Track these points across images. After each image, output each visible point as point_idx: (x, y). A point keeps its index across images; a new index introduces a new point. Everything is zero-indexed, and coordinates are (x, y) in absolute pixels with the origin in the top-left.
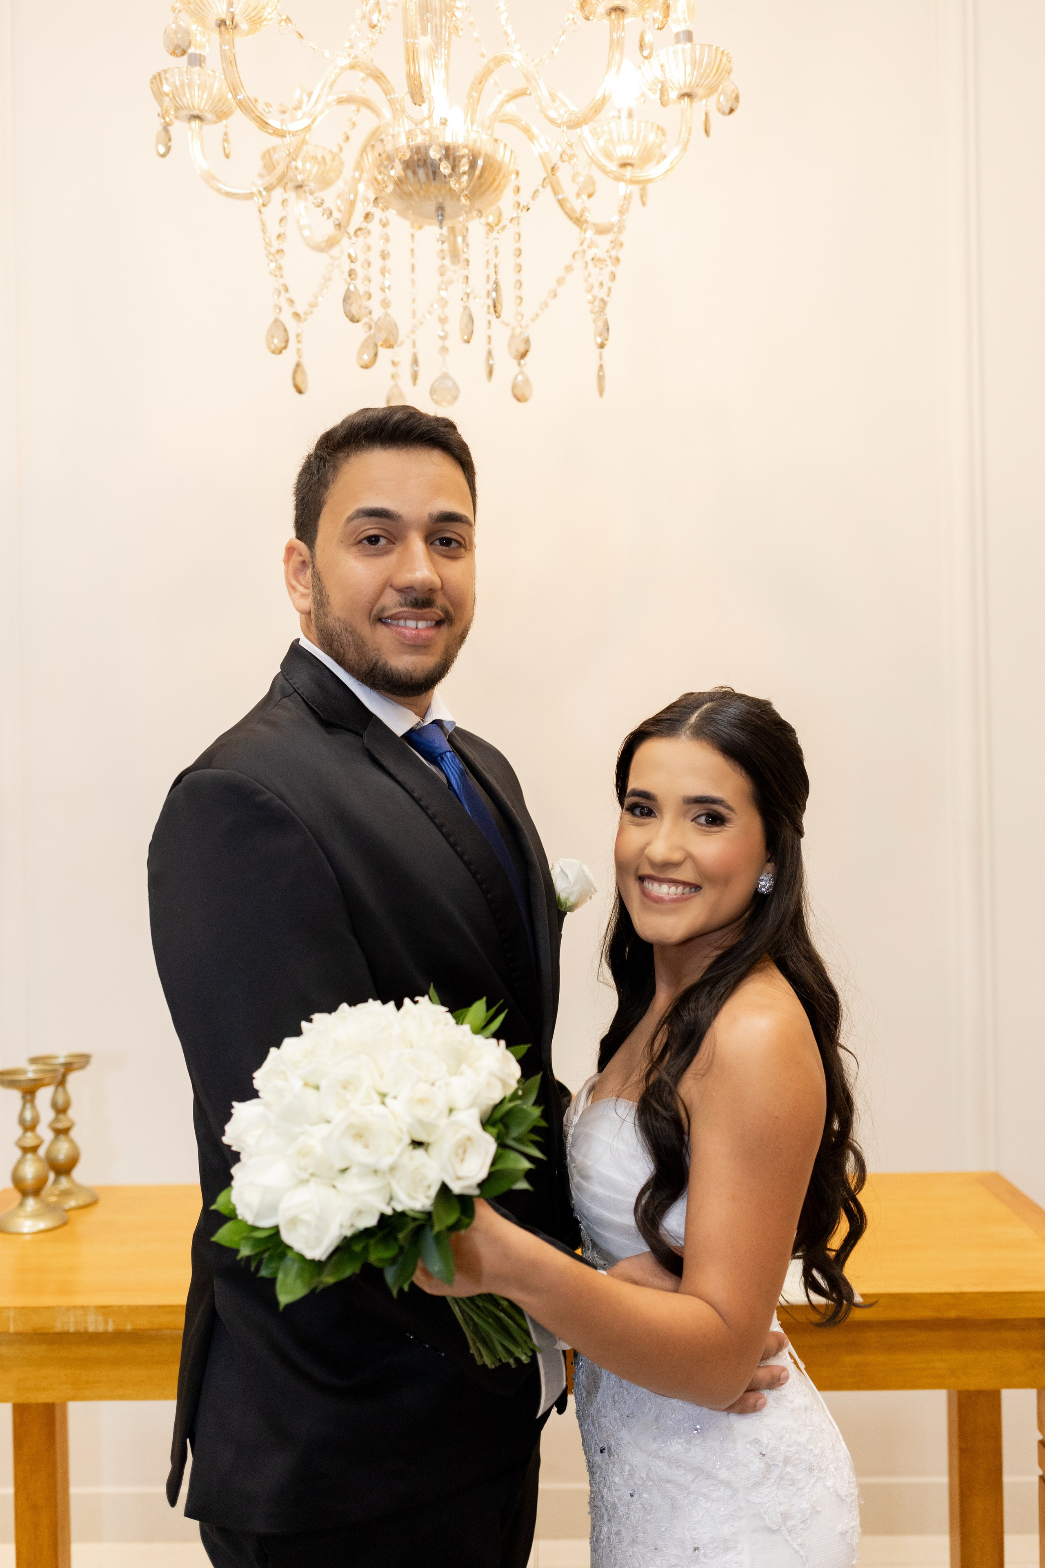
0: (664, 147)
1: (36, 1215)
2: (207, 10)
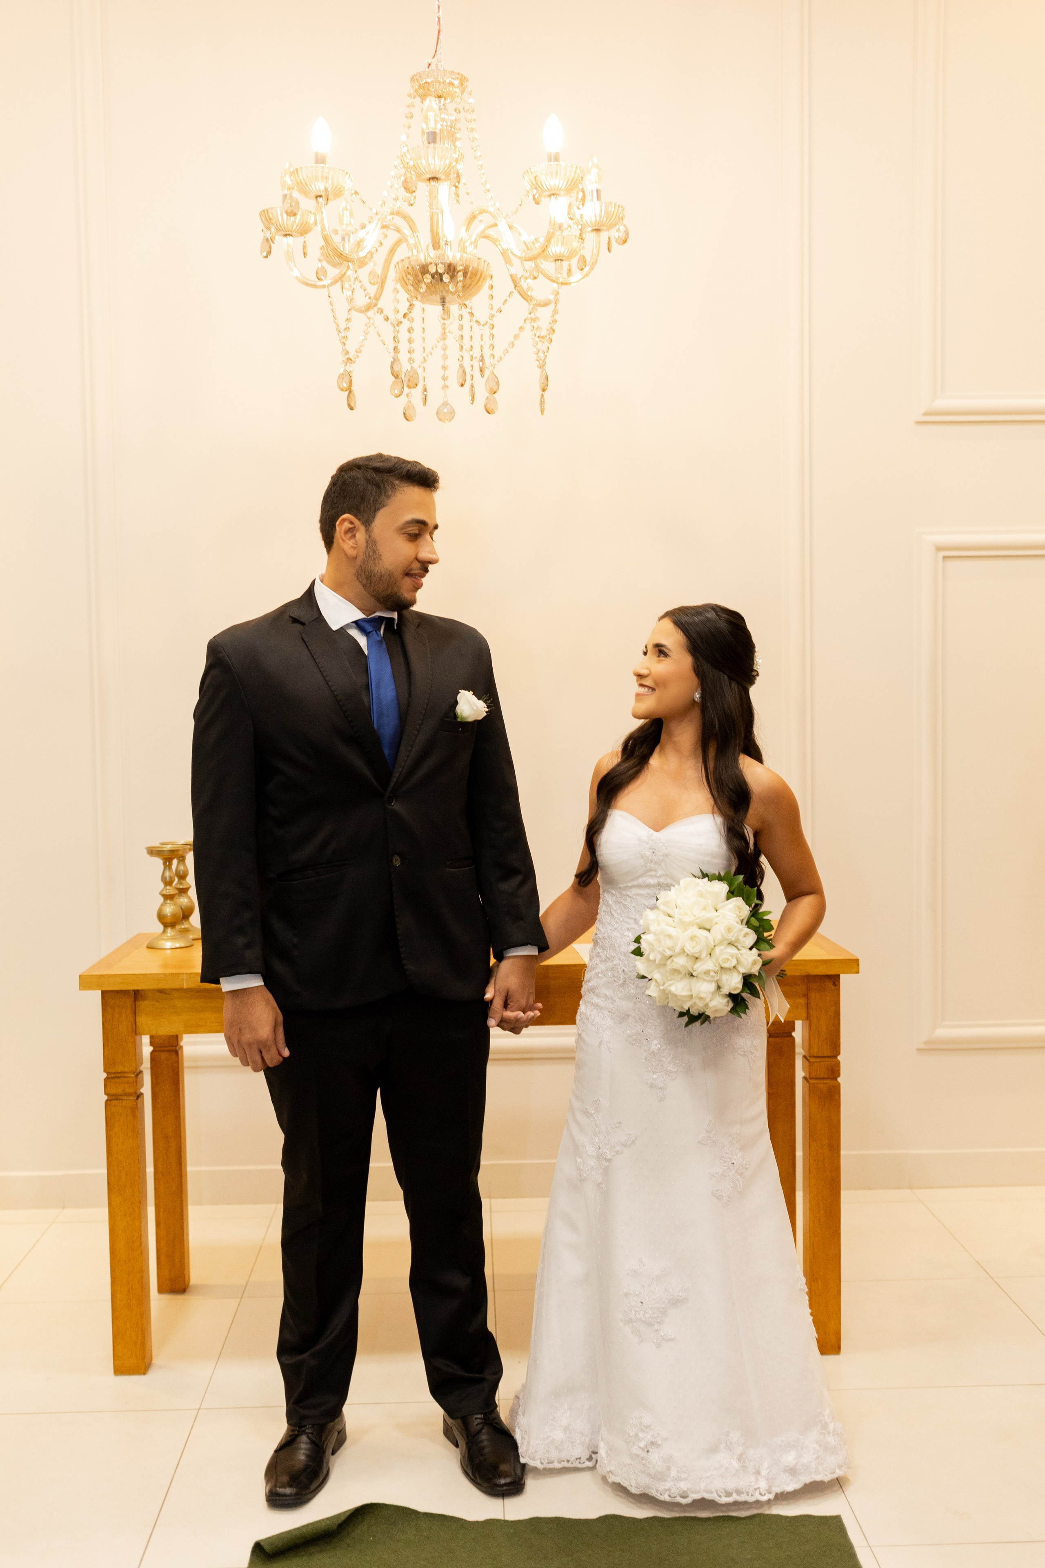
0: (582, 250)
1: (173, 939)
2: (308, 189)
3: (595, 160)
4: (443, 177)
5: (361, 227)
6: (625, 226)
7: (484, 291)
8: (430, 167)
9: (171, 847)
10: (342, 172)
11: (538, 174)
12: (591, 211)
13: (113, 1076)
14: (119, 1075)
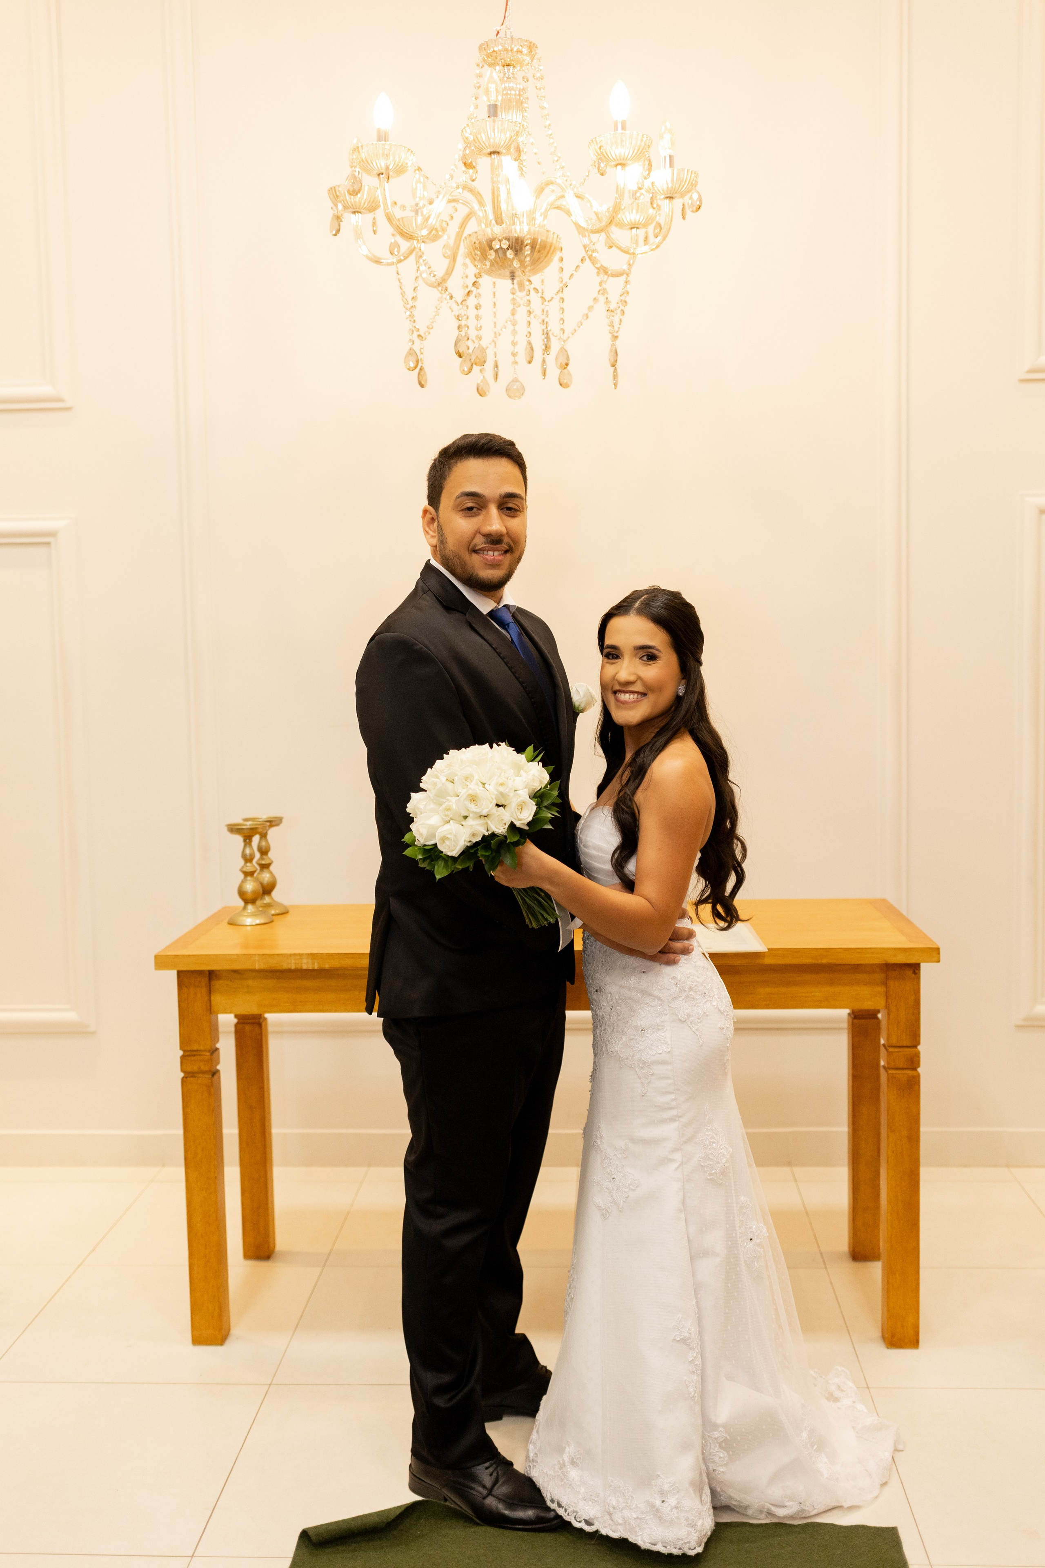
0: (658, 217)
1: (253, 915)
2: (373, 167)
3: (668, 125)
4: (504, 151)
5: (429, 202)
6: (698, 192)
7: (555, 263)
8: (490, 141)
9: (250, 825)
10: (403, 148)
11: (603, 144)
12: (662, 178)
13: (188, 1053)
14: (194, 1053)
